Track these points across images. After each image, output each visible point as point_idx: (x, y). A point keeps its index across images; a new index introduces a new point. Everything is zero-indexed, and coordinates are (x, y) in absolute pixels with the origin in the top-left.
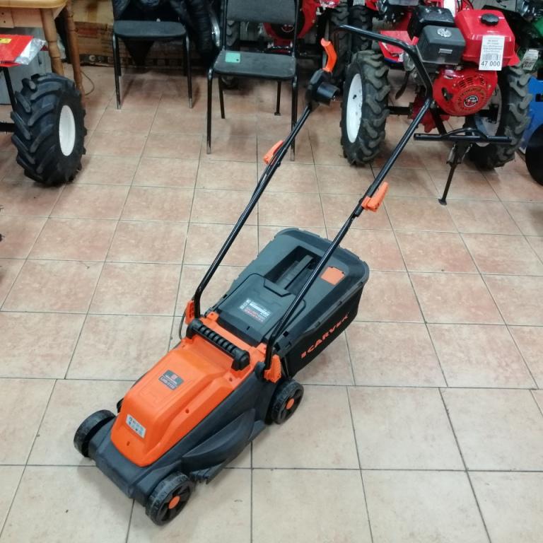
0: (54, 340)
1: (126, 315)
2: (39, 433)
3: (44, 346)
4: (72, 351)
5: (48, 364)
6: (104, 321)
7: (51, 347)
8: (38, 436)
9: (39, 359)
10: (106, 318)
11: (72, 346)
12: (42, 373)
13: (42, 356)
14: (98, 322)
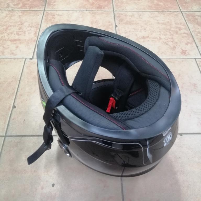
0: (19, 29)
1: (76, 11)
2: (15, 105)
3: (12, 33)
4: (36, 36)
5: (17, 47)
6: (59, 15)
7: (18, 34)
8: (14, 107)
9: (9, 43)
10: (60, 13)
11: (36, 33)
12: (13, 53)
13: (11, 41)
14: (54, 15)
